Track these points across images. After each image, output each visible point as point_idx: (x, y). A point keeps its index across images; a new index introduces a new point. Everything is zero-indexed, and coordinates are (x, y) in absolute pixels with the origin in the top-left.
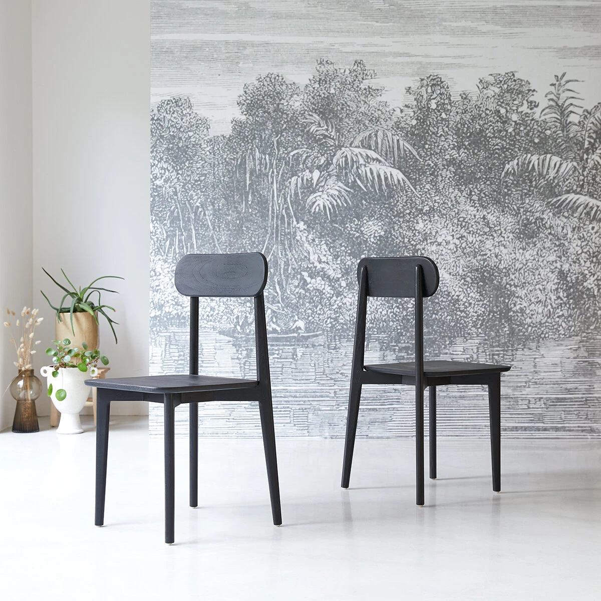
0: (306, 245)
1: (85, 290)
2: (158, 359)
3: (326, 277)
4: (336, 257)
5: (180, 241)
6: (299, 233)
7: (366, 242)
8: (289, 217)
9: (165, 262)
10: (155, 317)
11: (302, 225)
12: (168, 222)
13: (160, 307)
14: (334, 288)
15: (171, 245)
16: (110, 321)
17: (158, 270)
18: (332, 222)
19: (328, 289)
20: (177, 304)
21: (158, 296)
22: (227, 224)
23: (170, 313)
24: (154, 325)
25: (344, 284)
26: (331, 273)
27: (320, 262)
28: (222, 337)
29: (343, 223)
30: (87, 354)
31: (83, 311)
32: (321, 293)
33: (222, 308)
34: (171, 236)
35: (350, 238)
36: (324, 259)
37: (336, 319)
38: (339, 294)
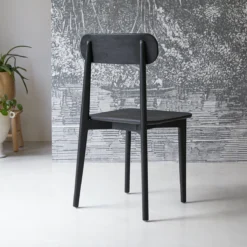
0: (164, 24)
1: (5, 56)
2: (58, 106)
3: (178, 47)
4: (185, 33)
5: (73, 21)
6: (159, 16)
7: (207, 22)
8: (152, 3)
9: (62, 36)
10: (56, 76)
11: (161, 10)
12: (64, 8)
13: (59, 69)
14: (183, 55)
15: (67, 24)
16: (23, 78)
17: (57, 42)
18: (183, 7)
19: (179, 56)
20: (71, 67)
21: (57, 61)
22: (107, 8)
23: (66, 73)
24: (55, 82)
25: (191, 52)
26: (182, 44)
27: (174, 36)
28: (104, 91)
29: (191, 8)
30: (7, 102)
31: (4, 71)
32: (174, 59)
33: (104, 70)
34: (66, 18)
35: (195, 19)
36: (177, 34)
37: (185, 78)
38: (187, 60)
